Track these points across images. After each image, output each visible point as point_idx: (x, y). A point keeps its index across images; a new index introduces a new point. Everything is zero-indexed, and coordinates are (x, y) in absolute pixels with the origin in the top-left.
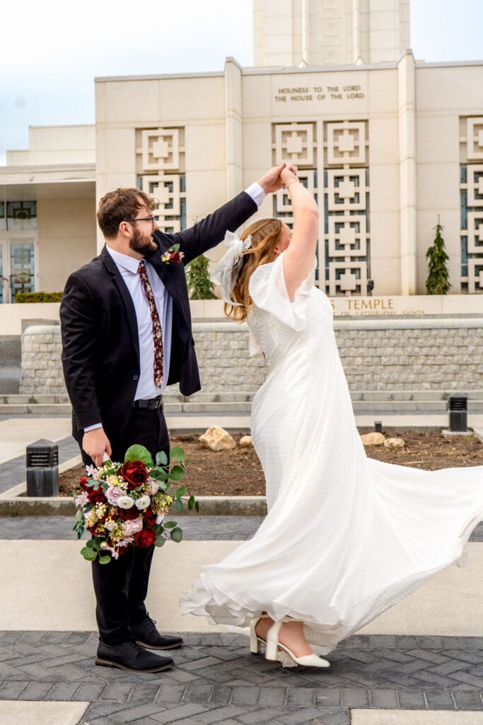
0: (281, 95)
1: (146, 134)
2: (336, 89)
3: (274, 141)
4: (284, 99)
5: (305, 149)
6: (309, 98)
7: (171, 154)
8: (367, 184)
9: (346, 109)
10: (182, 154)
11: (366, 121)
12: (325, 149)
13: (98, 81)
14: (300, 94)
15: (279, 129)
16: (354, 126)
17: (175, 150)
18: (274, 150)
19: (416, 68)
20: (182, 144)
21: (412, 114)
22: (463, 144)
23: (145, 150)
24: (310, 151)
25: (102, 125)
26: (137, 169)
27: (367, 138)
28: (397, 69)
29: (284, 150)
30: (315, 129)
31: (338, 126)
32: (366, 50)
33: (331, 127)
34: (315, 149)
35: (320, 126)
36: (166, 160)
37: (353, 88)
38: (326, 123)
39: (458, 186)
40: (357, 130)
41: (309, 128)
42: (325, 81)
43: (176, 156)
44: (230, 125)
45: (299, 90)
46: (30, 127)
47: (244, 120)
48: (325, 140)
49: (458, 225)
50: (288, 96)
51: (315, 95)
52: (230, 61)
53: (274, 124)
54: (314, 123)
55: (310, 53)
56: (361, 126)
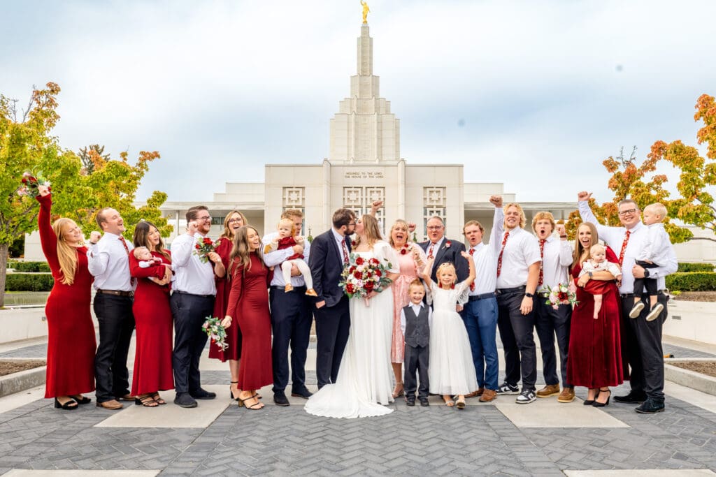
0: (348, 175)
1: (287, 190)
2: (371, 174)
3: (344, 195)
4: (349, 177)
5: (357, 199)
6: (360, 177)
7: (298, 199)
8: (384, 214)
9: (375, 182)
10: (303, 199)
11: (384, 188)
12: (366, 199)
13: (266, 166)
14: (356, 175)
15: (346, 190)
16: (378, 189)
17: (300, 197)
18: (344, 199)
19: (405, 166)
20: (303, 194)
21: (404, 185)
22: (425, 199)
23: (287, 197)
24: (360, 200)
25: (268, 185)
26: (283, 205)
27: (384, 195)
28: (397, 166)
29: (348, 199)
30: (362, 190)
31: (372, 189)
32: (380, 155)
33: (369, 190)
34: (362, 199)
35: (364, 189)
36: (296, 201)
37: (379, 174)
38: (366, 188)
39: (422, 216)
40: (380, 191)
41: (359, 190)
42: (366, 170)
43: (301, 200)
44: (325, 187)
45: (355, 174)
46: (227, 183)
47: (331, 185)
48: (366, 195)
49: (423, 234)
50: (351, 176)
51: (362, 176)
52: (326, 160)
53: (344, 188)
54: (362, 188)
55: (356, 155)
56: (382, 190)
